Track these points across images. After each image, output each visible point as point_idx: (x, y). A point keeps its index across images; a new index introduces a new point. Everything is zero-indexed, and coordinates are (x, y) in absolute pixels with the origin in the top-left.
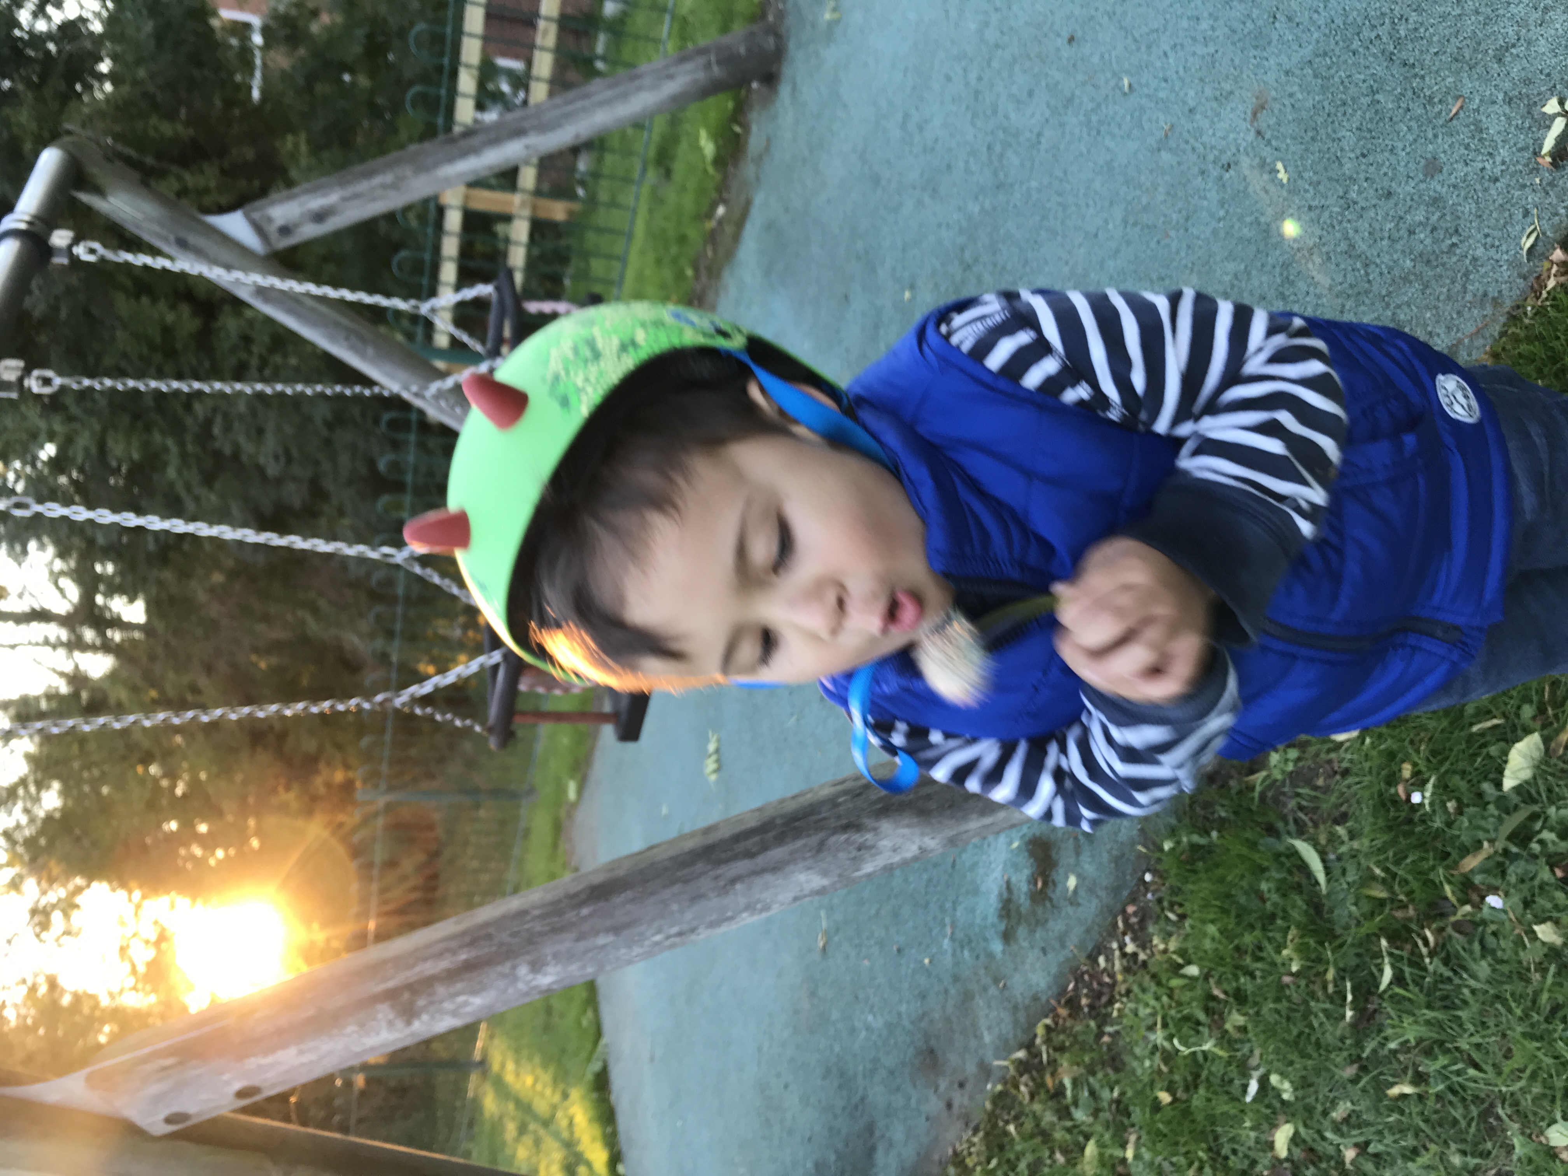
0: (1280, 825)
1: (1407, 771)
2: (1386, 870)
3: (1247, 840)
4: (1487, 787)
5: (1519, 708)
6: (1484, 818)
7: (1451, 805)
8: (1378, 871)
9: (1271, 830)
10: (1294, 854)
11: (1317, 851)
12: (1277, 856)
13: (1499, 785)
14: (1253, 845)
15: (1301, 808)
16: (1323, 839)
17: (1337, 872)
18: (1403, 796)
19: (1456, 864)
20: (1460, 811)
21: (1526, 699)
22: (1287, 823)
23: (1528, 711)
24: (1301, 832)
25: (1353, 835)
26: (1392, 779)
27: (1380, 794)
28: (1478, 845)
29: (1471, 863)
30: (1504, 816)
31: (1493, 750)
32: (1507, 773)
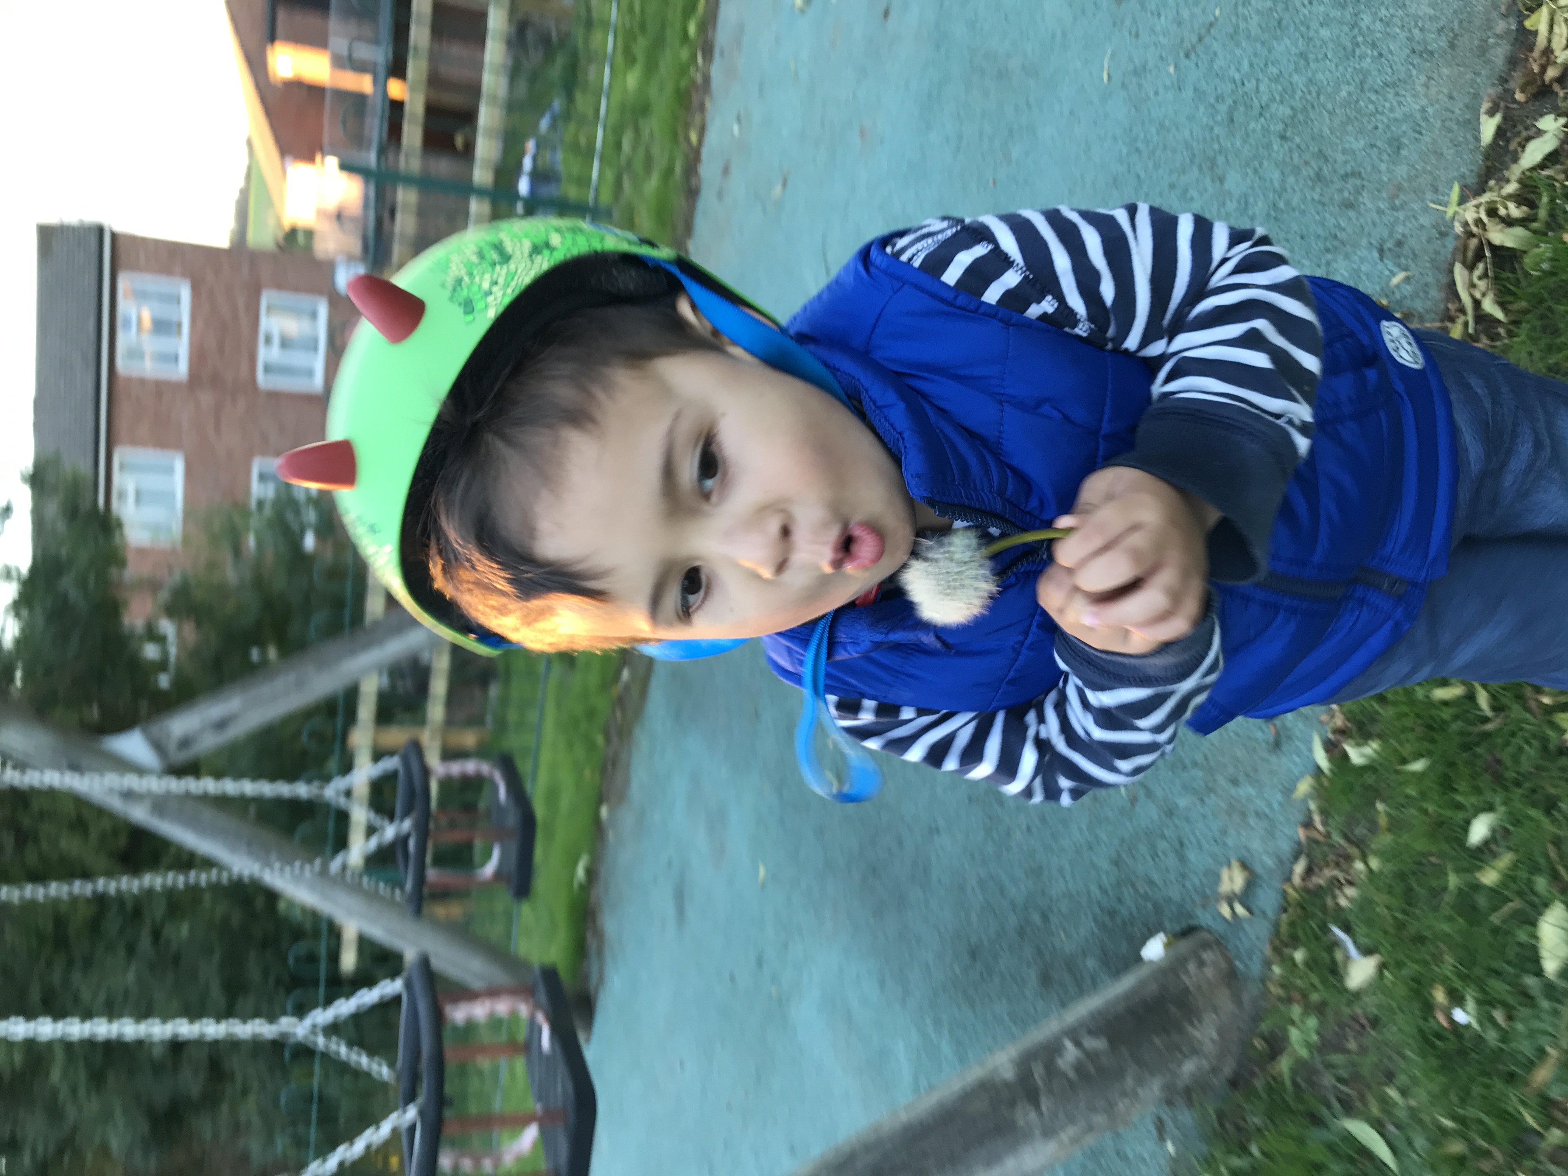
0: (1324, 1112)
1: (1440, 996)
2: (1454, 1118)
3: (1292, 1138)
4: (1530, 981)
5: (1530, 883)
6: (1538, 1017)
7: (1499, 1015)
8: (1448, 1123)
9: (1316, 1121)
10: (1350, 1138)
11: (1372, 1126)
12: (1331, 1147)
13: (1539, 972)
14: (1301, 1141)
15: (1340, 1080)
16: (1375, 1110)
17: (1402, 1146)
18: (1444, 1022)
19: (1526, 1084)
20: (1510, 1018)
21: (1535, 869)
22: (1329, 1106)
23: (1541, 883)
24: (1349, 1110)
25: (1404, 1092)
26: (1428, 1007)
27: (1421, 1031)
28: (1542, 1053)
29: (1543, 1075)
30: (1559, 1006)
31: (1522, 936)
32: (1544, 953)
